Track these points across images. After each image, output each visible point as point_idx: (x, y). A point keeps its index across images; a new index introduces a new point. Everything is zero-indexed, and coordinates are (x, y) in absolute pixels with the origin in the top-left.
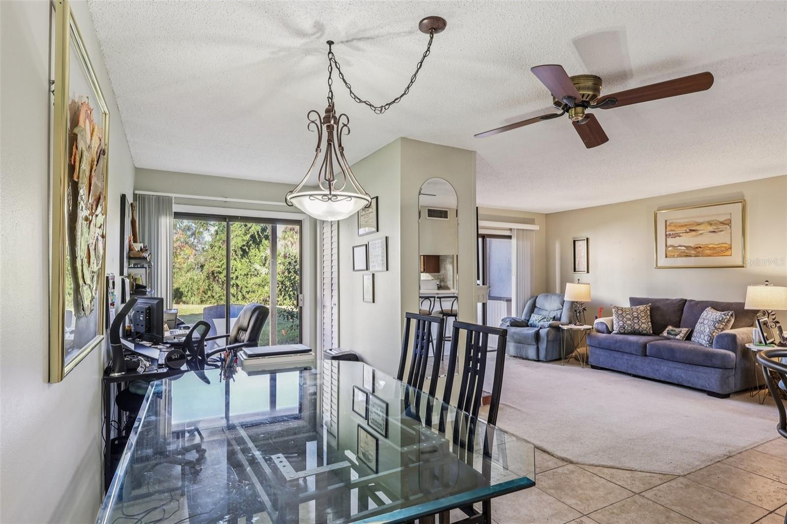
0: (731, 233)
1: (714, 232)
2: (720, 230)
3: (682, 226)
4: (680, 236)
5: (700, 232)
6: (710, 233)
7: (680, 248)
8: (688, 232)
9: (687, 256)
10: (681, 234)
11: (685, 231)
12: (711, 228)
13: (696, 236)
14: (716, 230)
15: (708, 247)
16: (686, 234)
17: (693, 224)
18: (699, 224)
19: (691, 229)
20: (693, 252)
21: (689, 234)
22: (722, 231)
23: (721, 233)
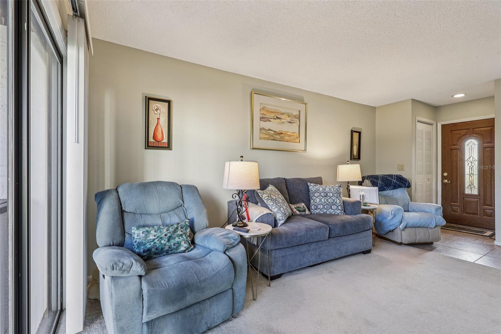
0: (299, 126)
1: (290, 122)
2: (294, 121)
3: (272, 112)
4: (269, 121)
5: (283, 121)
6: (287, 123)
7: (270, 131)
8: (275, 119)
9: (274, 140)
10: (270, 119)
11: (273, 118)
12: (289, 119)
13: (280, 123)
14: (292, 121)
15: (287, 134)
16: (274, 120)
17: (279, 113)
18: (282, 114)
19: (278, 116)
20: (278, 137)
21: (276, 120)
22: (294, 123)
23: (294, 124)
